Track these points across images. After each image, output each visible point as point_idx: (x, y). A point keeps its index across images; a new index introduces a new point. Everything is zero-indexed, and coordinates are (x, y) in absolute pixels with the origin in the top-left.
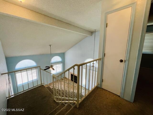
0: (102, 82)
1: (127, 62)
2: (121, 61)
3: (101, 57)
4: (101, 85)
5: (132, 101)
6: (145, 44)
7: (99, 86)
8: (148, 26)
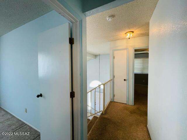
0: (114, 96)
1: (128, 80)
2: (125, 80)
3: (112, 78)
4: (113, 99)
5: (133, 104)
6: (135, 66)
7: (112, 100)
8: (135, 54)
